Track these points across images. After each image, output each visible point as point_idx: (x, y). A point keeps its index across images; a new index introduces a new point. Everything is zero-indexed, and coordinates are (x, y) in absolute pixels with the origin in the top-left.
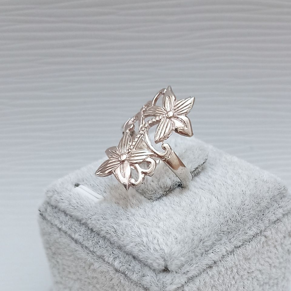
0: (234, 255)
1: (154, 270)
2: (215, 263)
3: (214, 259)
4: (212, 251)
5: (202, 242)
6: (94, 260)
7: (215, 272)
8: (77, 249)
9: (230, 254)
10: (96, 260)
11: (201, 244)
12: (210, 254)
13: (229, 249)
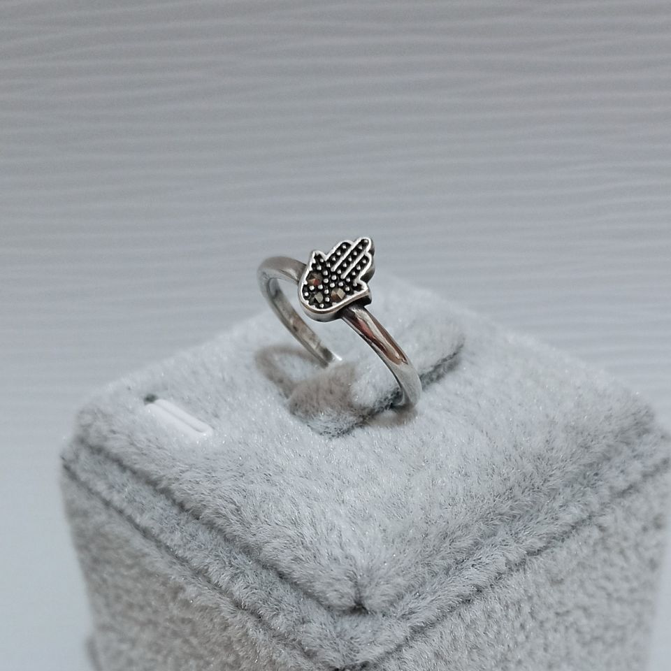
0: (525, 574)
1: (329, 608)
2: (479, 591)
3: (476, 582)
4: (473, 563)
5: (447, 540)
6: (185, 579)
7: (478, 613)
8: (146, 550)
9: (515, 569)
10: (189, 578)
11: (445, 545)
12: (467, 569)
13: (514, 557)
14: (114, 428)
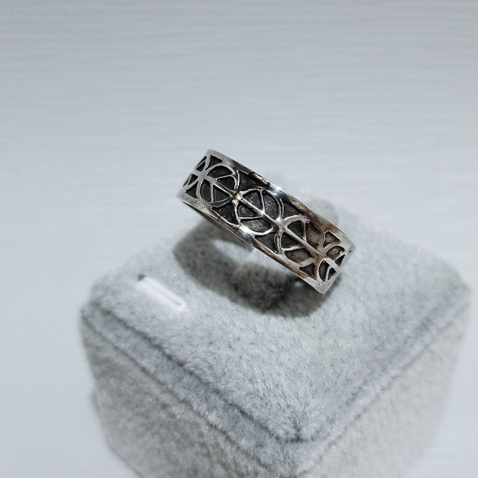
1: (277, 438)
3: (364, 405)
10: (176, 403)
14: (121, 301)
